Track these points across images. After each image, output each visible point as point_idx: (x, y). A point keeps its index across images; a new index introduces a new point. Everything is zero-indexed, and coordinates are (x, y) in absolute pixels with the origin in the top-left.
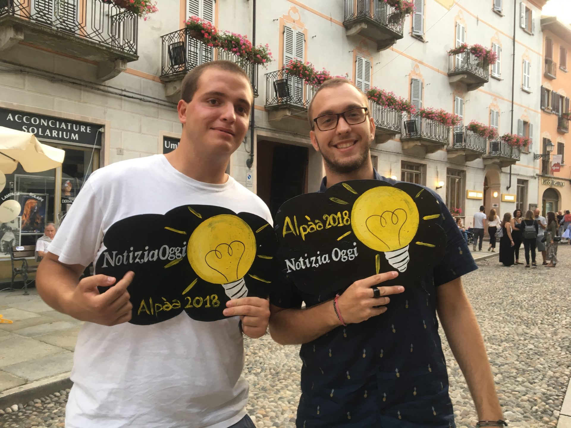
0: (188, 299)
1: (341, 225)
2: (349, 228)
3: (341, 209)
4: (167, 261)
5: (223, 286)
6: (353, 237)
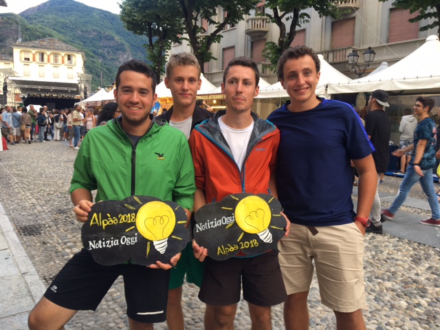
1: (129, 222)
2: (134, 224)
3: (130, 212)
6: (136, 230)
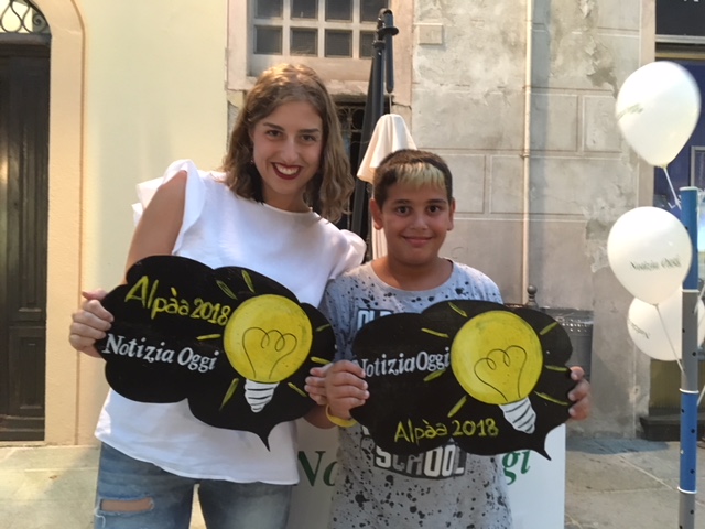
0: (456, 423)
4: (427, 372)
5: (501, 407)
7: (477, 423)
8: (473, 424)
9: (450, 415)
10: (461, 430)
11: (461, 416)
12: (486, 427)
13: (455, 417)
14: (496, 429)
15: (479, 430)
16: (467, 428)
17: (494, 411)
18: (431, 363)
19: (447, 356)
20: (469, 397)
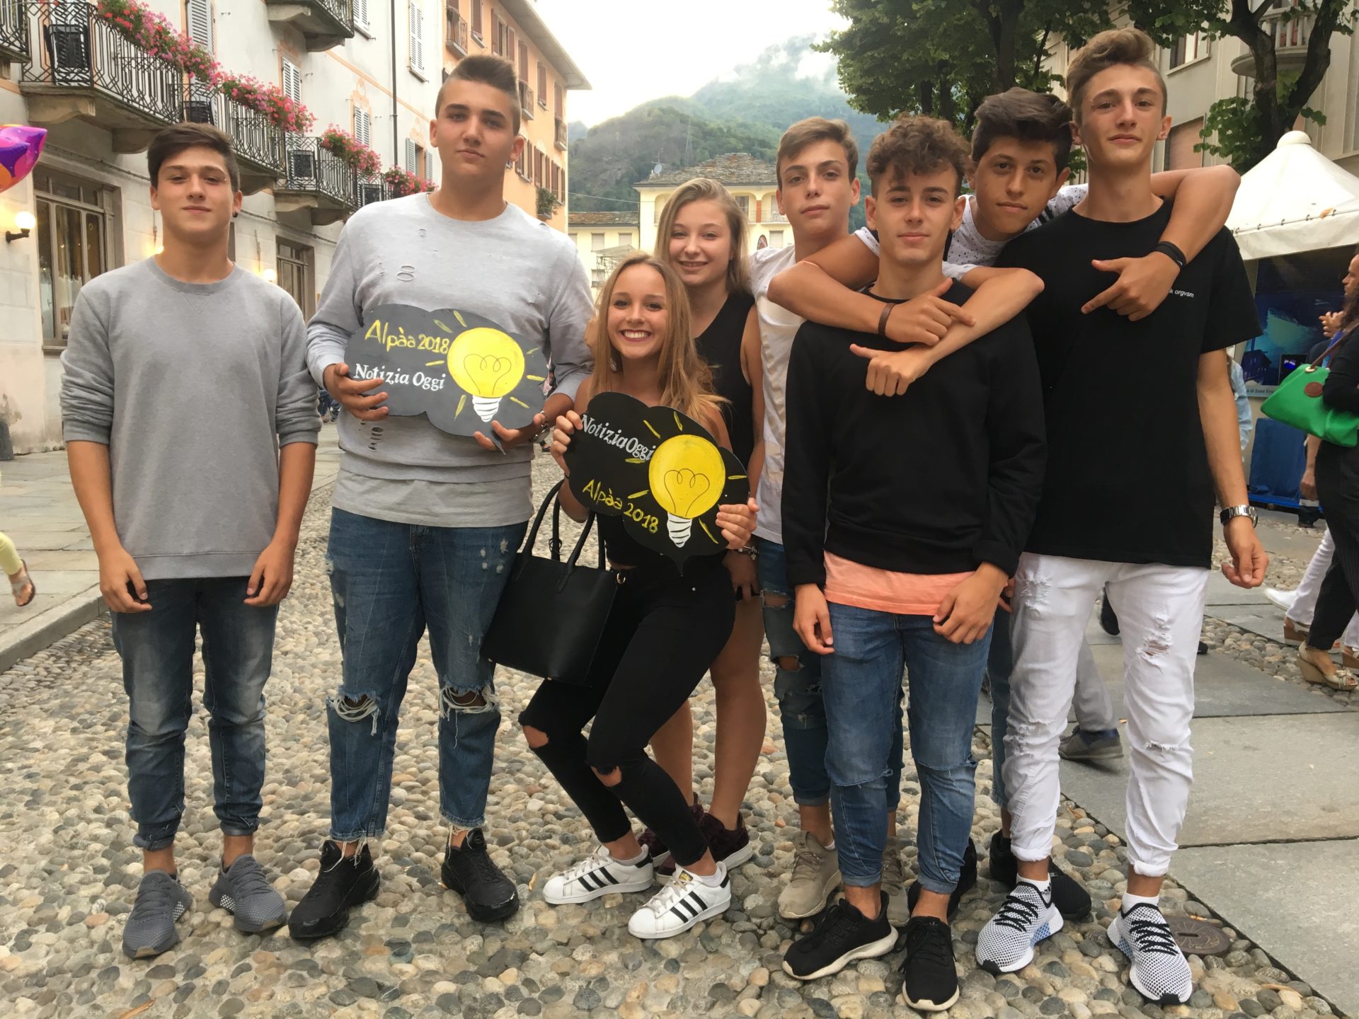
0: (630, 507)
4: (630, 456)
7: (645, 515)
8: (642, 514)
9: (630, 497)
10: (631, 513)
11: (638, 503)
12: (650, 523)
13: (633, 501)
14: (656, 529)
15: (643, 521)
16: (636, 515)
17: (662, 515)
18: (637, 451)
19: (651, 452)
20: (650, 494)
